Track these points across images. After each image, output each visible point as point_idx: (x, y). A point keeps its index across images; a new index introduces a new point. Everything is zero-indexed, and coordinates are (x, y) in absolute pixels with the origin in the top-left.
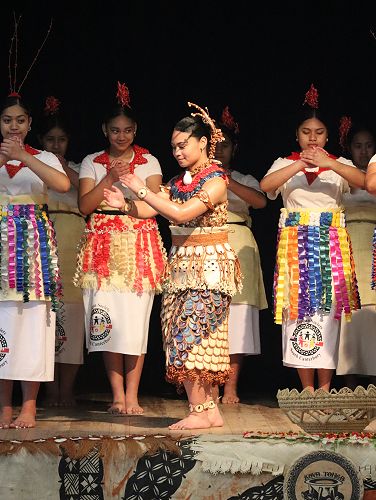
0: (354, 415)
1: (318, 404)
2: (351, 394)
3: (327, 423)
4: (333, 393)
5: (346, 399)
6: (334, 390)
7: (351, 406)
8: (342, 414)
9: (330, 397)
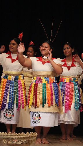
0: (25, 142)
1: (13, 138)
2: (25, 135)
3: (16, 144)
4: (19, 134)
5: (23, 136)
6: (19, 133)
7: (24, 139)
8: (21, 141)
9: (17, 135)
